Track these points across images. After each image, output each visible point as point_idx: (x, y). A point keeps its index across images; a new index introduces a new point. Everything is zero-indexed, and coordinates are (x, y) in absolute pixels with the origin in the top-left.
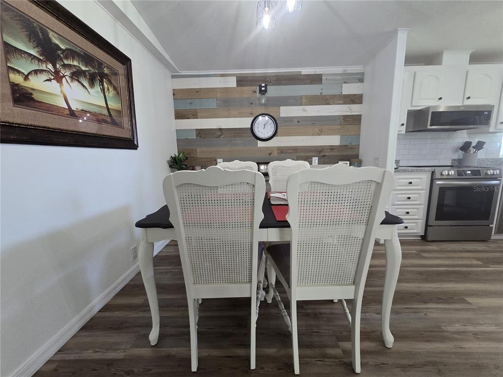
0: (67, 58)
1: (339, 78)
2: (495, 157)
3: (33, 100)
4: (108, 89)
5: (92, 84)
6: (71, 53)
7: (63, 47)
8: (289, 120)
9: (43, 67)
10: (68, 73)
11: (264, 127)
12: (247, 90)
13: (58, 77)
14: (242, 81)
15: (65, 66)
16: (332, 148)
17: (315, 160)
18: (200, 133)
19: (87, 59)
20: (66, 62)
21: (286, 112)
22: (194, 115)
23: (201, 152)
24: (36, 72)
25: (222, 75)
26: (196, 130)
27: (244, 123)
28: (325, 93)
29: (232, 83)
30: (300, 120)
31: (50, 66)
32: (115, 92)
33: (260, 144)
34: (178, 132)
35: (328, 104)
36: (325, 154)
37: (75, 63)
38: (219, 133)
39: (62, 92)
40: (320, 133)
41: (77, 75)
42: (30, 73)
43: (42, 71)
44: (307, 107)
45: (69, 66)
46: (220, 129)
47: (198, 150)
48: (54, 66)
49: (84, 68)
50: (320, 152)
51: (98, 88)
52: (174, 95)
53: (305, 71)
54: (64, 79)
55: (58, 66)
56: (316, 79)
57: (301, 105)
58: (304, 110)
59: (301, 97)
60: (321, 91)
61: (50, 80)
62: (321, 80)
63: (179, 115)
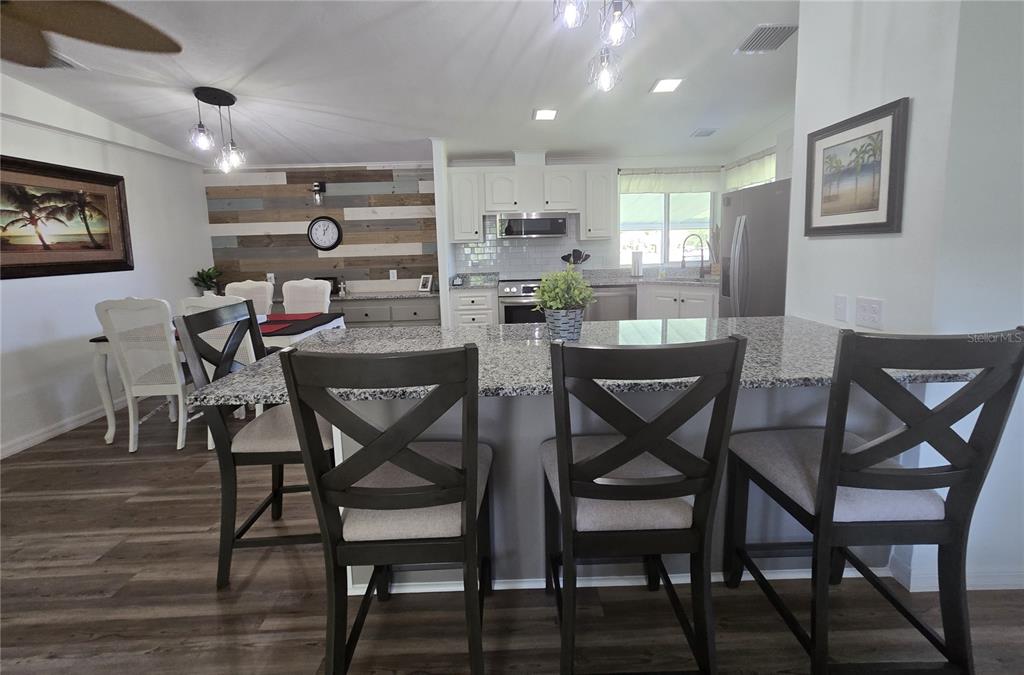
0: (42, 203)
1: (413, 174)
2: (615, 268)
3: (10, 244)
4: (91, 216)
5: (70, 216)
6: (47, 197)
7: (39, 195)
8: (356, 225)
9: (20, 216)
10: (44, 214)
11: (324, 234)
12: (301, 189)
13: (33, 221)
14: (293, 177)
15: (40, 210)
16: (413, 258)
17: (393, 273)
18: (244, 241)
19: (65, 195)
20: (41, 206)
21: (351, 214)
22: (234, 218)
23: (244, 265)
24: (13, 222)
25: (268, 171)
26: (238, 237)
27: (300, 228)
28: (398, 191)
29: (281, 179)
30: (370, 225)
31: (26, 215)
32: (101, 216)
33: (322, 254)
34: (214, 239)
35: (403, 205)
36: (406, 266)
37: (52, 204)
38: (267, 241)
39: (37, 232)
40: (397, 240)
41: (52, 214)
42: (8, 225)
43: (17, 221)
44: (379, 209)
45: (45, 208)
46: (269, 236)
47: (241, 262)
48: (30, 213)
49: (60, 205)
50: (399, 263)
51: (78, 218)
52: (207, 193)
53: (371, 166)
54: (39, 222)
55: (33, 212)
56: (386, 176)
57: (370, 206)
58: (374, 212)
59: (369, 197)
60: (393, 190)
61: (25, 225)
62: (391, 176)
63: (215, 219)
